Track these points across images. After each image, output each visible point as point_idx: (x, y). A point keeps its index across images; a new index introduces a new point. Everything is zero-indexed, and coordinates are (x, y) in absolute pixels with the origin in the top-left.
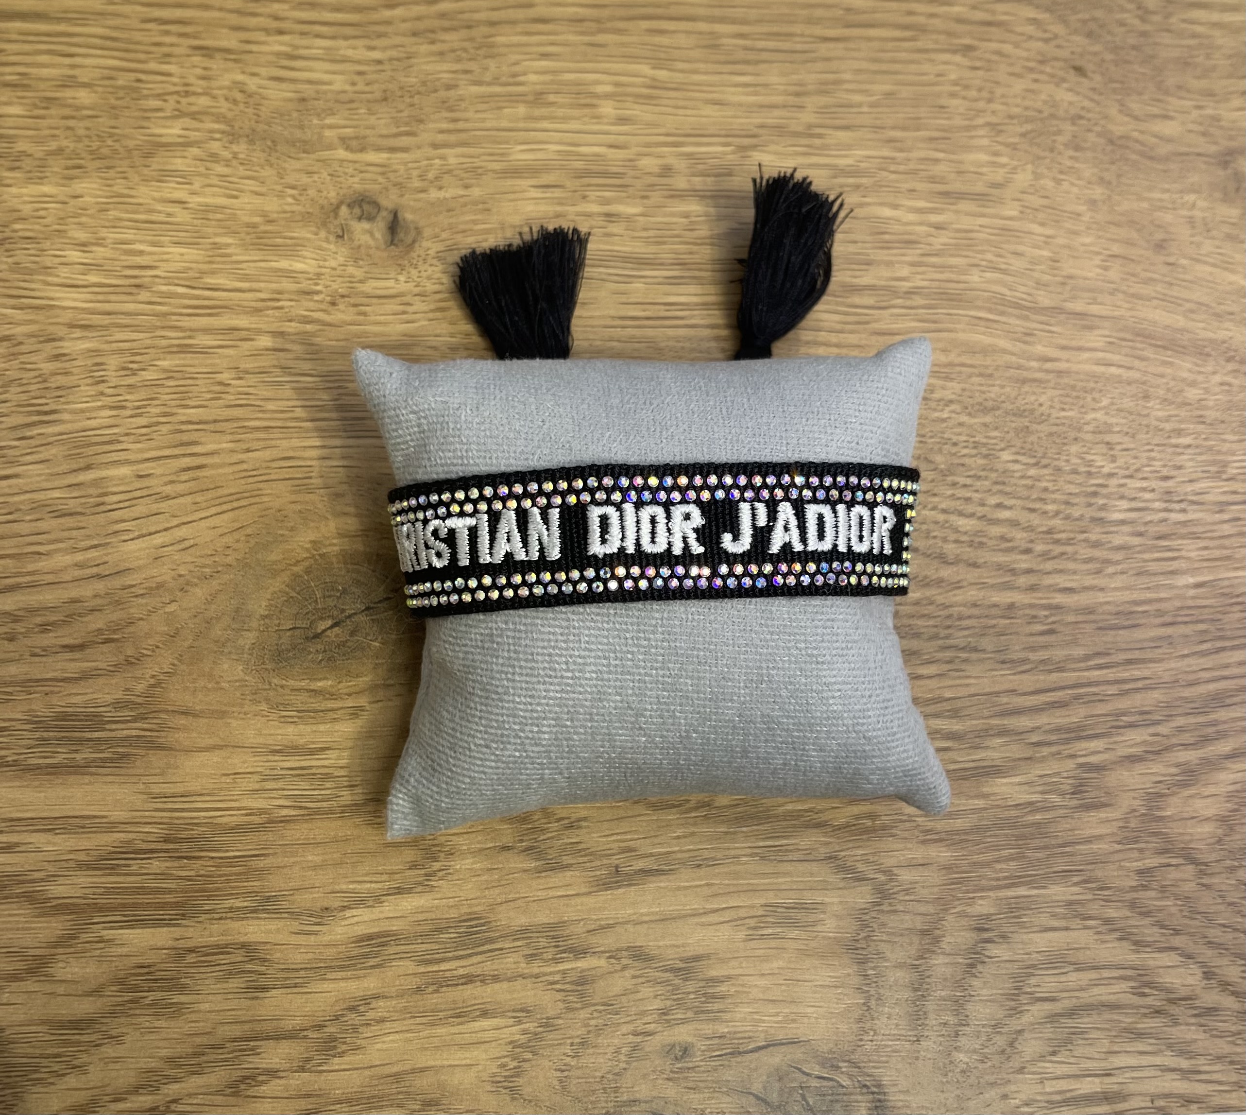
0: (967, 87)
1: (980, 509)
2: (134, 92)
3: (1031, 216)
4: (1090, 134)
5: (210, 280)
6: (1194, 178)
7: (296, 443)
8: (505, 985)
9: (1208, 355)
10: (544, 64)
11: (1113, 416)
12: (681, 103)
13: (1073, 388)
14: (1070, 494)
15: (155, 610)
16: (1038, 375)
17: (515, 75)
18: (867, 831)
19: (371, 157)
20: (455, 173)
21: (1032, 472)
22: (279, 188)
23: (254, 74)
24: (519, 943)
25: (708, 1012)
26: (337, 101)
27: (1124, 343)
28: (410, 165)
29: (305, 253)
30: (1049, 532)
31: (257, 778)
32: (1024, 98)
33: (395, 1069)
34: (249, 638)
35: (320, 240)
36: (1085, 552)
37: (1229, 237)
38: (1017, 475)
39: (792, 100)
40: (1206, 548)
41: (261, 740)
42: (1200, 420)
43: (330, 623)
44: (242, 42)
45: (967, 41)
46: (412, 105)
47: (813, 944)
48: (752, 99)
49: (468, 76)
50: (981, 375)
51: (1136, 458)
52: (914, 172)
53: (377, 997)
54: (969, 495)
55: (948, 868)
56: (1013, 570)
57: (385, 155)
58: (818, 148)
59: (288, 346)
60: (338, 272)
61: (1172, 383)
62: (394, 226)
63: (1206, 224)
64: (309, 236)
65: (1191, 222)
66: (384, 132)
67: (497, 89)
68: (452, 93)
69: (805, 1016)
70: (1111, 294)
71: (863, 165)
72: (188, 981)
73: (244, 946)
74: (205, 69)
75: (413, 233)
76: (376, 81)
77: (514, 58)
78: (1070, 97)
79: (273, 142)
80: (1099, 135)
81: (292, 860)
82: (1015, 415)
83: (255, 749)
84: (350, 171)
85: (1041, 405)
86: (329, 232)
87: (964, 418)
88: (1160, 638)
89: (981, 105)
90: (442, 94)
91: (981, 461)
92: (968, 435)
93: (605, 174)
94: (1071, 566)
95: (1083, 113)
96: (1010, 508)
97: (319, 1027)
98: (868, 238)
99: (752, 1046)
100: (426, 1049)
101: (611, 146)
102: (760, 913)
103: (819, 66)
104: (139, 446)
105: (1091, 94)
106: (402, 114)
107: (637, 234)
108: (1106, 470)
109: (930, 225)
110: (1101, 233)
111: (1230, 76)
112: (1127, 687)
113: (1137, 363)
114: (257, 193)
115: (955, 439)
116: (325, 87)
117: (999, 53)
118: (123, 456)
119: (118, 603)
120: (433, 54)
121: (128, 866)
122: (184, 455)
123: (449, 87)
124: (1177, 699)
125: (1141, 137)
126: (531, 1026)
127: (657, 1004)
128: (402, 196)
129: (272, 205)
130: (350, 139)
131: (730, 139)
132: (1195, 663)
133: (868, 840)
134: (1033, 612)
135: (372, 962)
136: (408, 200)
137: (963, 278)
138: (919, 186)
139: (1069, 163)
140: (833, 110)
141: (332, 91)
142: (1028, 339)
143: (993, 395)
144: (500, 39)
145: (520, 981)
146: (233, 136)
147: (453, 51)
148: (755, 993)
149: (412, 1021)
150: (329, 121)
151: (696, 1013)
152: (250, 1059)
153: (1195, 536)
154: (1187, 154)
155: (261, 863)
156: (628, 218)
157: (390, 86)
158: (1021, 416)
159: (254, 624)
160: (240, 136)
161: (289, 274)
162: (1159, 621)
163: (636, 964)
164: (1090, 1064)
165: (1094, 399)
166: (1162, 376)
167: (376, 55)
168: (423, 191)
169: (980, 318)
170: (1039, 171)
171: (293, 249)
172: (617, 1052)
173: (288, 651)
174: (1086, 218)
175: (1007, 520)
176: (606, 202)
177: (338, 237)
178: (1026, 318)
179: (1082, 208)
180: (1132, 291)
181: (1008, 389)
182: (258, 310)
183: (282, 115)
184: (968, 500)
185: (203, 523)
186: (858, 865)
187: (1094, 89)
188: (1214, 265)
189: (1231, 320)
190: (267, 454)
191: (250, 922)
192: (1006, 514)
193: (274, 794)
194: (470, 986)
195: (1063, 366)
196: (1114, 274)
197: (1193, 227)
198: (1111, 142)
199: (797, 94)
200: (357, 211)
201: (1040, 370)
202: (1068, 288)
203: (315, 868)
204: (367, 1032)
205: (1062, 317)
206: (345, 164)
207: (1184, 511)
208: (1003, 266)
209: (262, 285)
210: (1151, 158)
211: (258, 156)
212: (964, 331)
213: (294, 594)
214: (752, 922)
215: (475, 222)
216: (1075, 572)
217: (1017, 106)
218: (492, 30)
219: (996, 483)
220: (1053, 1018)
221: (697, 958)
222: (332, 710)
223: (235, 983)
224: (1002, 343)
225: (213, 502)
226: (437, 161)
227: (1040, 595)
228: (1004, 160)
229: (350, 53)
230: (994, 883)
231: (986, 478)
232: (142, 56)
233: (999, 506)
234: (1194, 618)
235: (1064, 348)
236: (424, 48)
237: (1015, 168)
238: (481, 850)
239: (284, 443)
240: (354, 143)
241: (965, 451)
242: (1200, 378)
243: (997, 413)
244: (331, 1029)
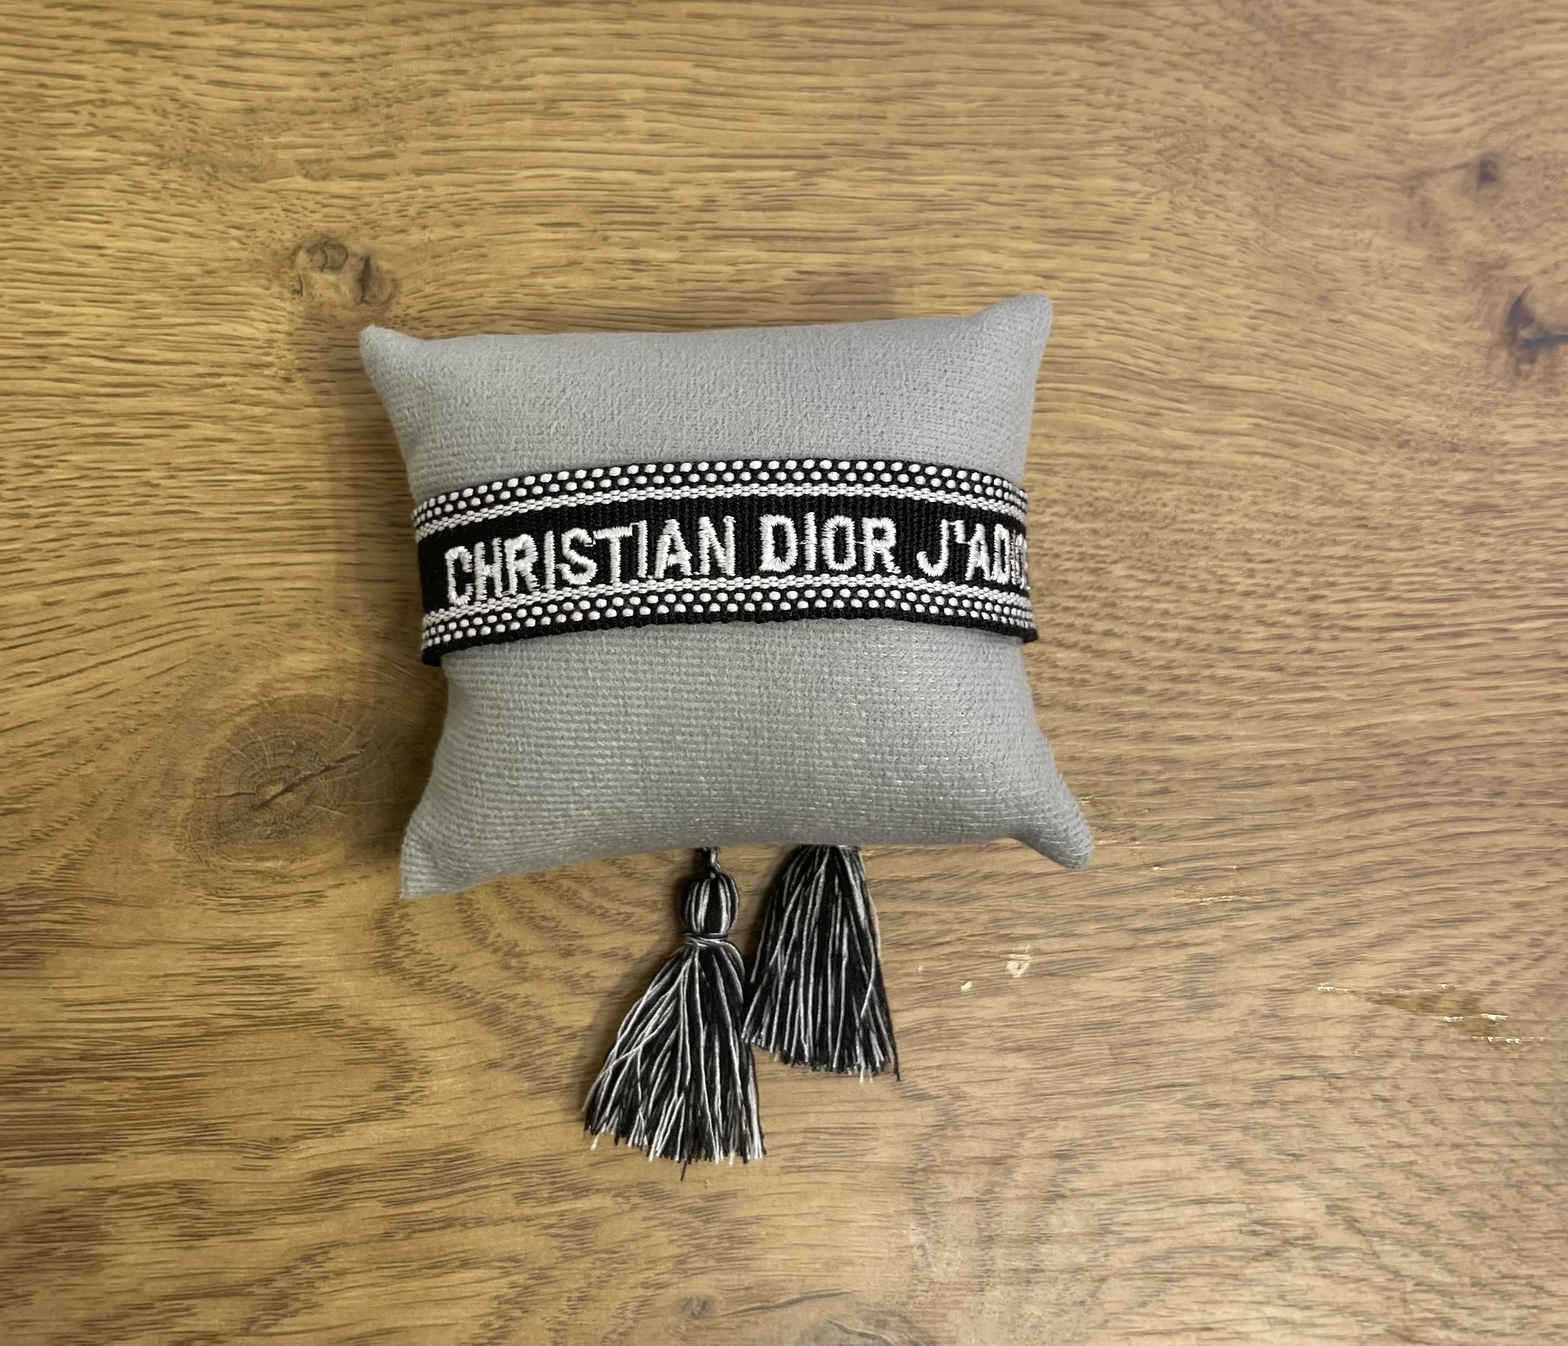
0: (1091, 89)
1: (1083, 637)
2: (36, 100)
3: (1164, 261)
4: (1243, 152)
5: (134, 350)
6: (1372, 210)
7: (241, 559)
8: (490, 1230)
9: (1377, 439)
10: (558, 61)
11: (1252, 519)
12: (730, 113)
13: (1206, 483)
14: (1195, 618)
15: (67, 773)
16: (1162, 468)
17: (520, 77)
18: (932, 1040)
19: (337, 186)
20: (443, 206)
21: (1150, 591)
22: (220, 227)
23: (188, 77)
24: (508, 1180)
25: (733, 1259)
26: (294, 112)
27: (1272, 425)
28: (387, 197)
29: (252, 314)
30: (1167, 667)
31: (192, 980)
32: (1163, 103)
33: (357, 1330)
34: (182, 807)
35: (271, 296)
36: (1209, 691)
37: (1412, 287)
38: (1131, 594)
39: (871, 108)
40: (1359, 686)
41: (196, 934)
42: (1362, 524)
43: (281, 787)
44: (173, 33)
45: (1094, 28)
46: (389, 117)
47: (863, 1177)
48: (819, 107)
49: (461, 78)
50: (1093, 467)
51: (1278, 572)
52: (1020, 204)
53: (336, 1245)
54: (1070, 620)
55: (1028, 1084)
56: (1121, 714)
57: (355, 184)
58: (900, 173)
59: (231, 436)
60: (295, 339)
61: (1329, 476)
62: (366, 277)
63: (1383, 269)
64: (258, 290)
65: (1365, 266)
66: (355, 153)
67: (498, 95)
68: (440, 101)
69: (850, 1263)
70: (1260, 361)
71: (956, 195)
72: (109, 1228)
73: (177, 1185)
74: (127, 69)
75: (388, 288)
76: (345, 85)
77: (520, 53)
78: (1221, 101)
79: (213, 166)
80: (1256, 151)
81: (235, 1080)
82: (1132, 518)
83: (190, 946)
84: (310, 205)
85: (1165, 505)
86: (283, 286)
87: (1070, 524)
88: (1297, 799)
89: (1109, 112)
90: (428, 101)
91: (1088, 578)
92: (1073, 544)
93: (633, 209)
94: (1193, 709)
95: (1237, 122)
96: (1120, 636)
97: (266, 1281)
98: (960, 291)
99: (783, 1300)
100: (395, 1306)
101: (640, 171)
102: (799, 1139)
103: (906, 62)
104: (46, 564)
105: (1247, 98)
106: (376, 130)
107: (670, 287)
108: (1240, 588)
109: (1037, 274)
110: (1252, 282)
111: (1425, 74)
112: (1252, 859)
113: (1287, 451)
114: (192, 235)
115: (1057, 549)
116: (279, 94)
117: (1133, 43)
118: (25, 578)
119: (22, 764)
120: (416, 48)
121: (37, 1089)
122: (102, 576)
123: (436, 93)
124: (1313, 874)
125: (1309, 155)
126: (520, 1279)
127: (674, 1250)
128: (376, 237)
129: (211, 251)
130: (311, 162)
131: (790, 162)
132: (1335, 830)
133: (933, 1050)
134: (1145, 767)
135: (332, 1203)
136: (384, 243)
137: (1076, 342)
138: (1026, 222)
139: (1215, 189)
140: (922, 121)
141: (287, 99)
142: (1153, 420)
143: (1106, 494)
144: (501, 28)
145: (509, 1225)
146: (163, 160)
147: (443, 44)
148: (791, 1237)
149: (378, 1273)
150: (282, 140)
151: (718, 1261)
152: (183, 1321)
153: (1348, 671)
154: (1365, 177)
155: (199, 1085)
156: (660, 267)
157: (362, 92)
158: (1139, 520)
159: (189, 790)
160: (171, 159)
161: (232, 341)
162: (1295, 777)
163: (648, 1204)
164: (1186, 1317)
165: (1231, 498)
166: (1317, 466)
167: (345, 50)
168: (403, 231)
169: (1093, 394)
170: (1177, 200)
171: (238, 309)
172: (623, 1308)
173: (230, 822)
174: (1234, 263)
175: (1115, 651)
176: (633, 245)
177: (295, 292)
178: (1151, 394)
179: (1229, 250)
180: (1286, 357)
181: (1125, 486)
182: (193, 389)
183: (225, 131)
184: (1071, 626)
185: (127, 664)
186: (918, 1080)
187: (1251, 91)
188: (1390, 323)
189: (1407, 394)
190: (205, 574)
191: (185, 1156)
192: (1114, 644)
193: (215, 1000)
194: (448, 1231)
195: (1194, 455)
196: (1264, 337)
197: (1367, 274)
198: (1270, 161)
199: (877, 101)
200: (319, 258)
201: (1166, 461)
202: (1206, 354)
203: (262, 1090)
204: (324, 1287)
205: (1197, 392)
206: (304, 195)
207: (1335, 639)
208: (1127, 326)
209: (200, 355)
210: (1319, 183)
211: (194, 186)
212: (1073, 410)
213: (236, 751)
214: (788, 1152)
215: (466, 272)
216: (1197, 717)
217: (1154, 114)
218: (492, 16)
219: (1105, 605)
220: (1146, 1260)
221: (721, 1196)
222: (283, 896)
223: (165, 1231)
224: (1120, 427)
225: (138, 636)
226: (420, 191)
227: (1153, 746)
228: (1135, 186)
229: (311, 47)
230: (1082, 1101)
231: (1093, 599)
232: (46, 53)
233: (1108, 633)
234: (1341, 774)
235: (1197, 432)
236: (406, 41)
237: (1148, 196)
238: (462, 1068)
239: (227, 560)
240: (316, 168)
241: (1068, 565)
242: (1366, 469)
243: (1110, 516)
244: (281, 1283)
